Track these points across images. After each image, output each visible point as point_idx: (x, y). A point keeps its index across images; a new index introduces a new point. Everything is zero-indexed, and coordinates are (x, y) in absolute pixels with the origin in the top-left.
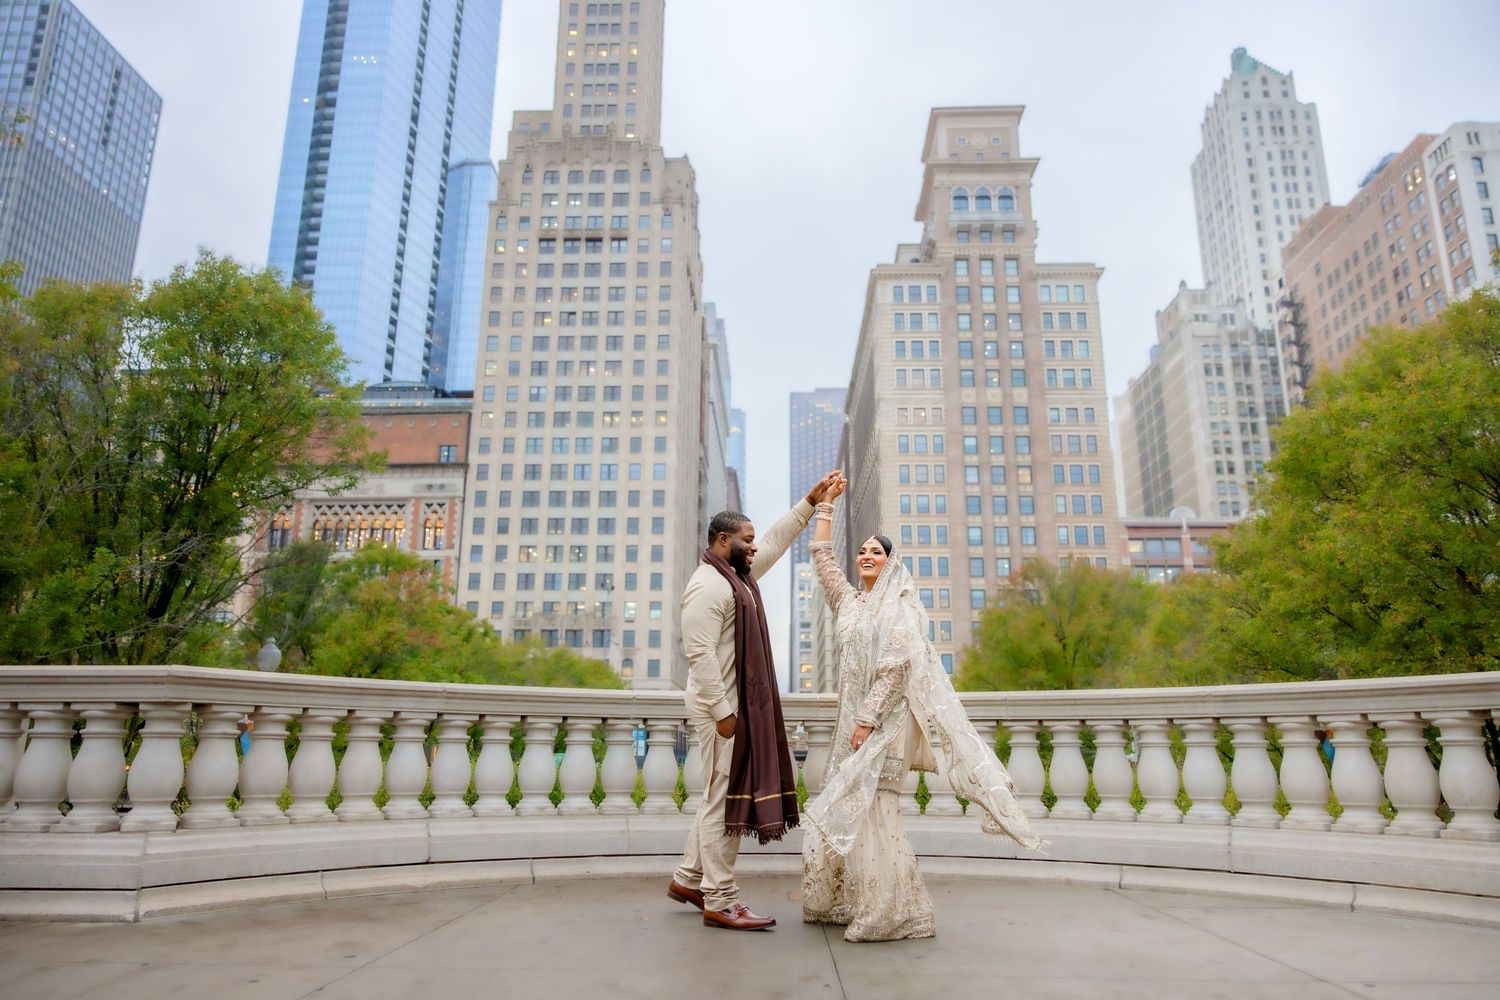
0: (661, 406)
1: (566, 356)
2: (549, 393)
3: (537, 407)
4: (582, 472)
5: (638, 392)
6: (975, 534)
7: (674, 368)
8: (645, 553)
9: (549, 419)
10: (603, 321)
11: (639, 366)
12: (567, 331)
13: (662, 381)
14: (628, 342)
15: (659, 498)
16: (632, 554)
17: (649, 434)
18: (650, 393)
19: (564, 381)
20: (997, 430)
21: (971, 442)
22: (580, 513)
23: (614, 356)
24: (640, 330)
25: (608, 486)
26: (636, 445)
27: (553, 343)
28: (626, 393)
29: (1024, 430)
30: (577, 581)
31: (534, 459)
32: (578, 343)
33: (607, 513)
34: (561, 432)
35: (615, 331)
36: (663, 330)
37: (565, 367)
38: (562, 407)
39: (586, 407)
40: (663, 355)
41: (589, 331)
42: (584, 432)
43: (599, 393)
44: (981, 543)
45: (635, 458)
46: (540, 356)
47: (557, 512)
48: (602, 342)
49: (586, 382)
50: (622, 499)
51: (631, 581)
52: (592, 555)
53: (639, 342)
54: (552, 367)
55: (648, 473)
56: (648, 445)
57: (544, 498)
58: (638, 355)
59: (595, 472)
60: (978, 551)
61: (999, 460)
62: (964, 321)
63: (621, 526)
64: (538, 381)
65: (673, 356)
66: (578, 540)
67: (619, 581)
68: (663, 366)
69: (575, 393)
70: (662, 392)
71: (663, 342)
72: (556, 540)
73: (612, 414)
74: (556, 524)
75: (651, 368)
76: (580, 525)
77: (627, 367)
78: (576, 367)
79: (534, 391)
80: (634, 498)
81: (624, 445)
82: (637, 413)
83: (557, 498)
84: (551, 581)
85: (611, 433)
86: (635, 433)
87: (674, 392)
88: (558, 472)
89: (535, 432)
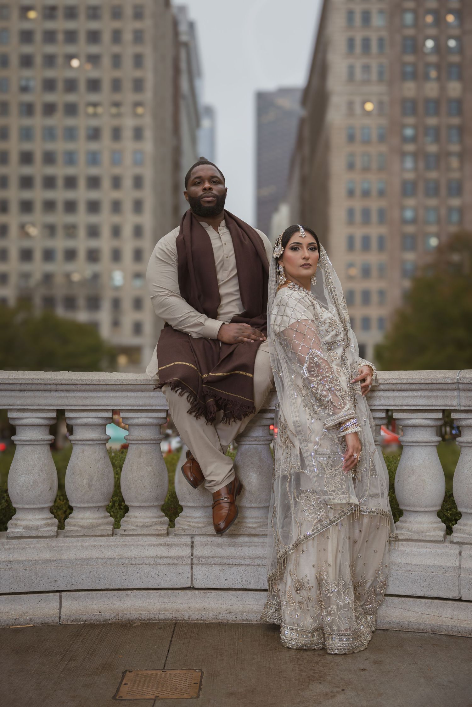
0: (138, 97)
1: (50, 49)
2: (36, 84)
3: (27, 98)
4: (71, 159)
5: (116, 85)
6: (409, 214)
7: (149, 62)
8: (127, 231)
9: (38, 109)
10: (82, 16)
11: (117, 60)
12: (50, 25)
13: (138, 74)
14: (106, 37)
15: (138, 182)
16: (116, 231)
17: (128, 123)
18: (127, 85)
19: (50, 74)
20: (432, 121)
21: (409, 132)
22: (70, 195)
23: (94, 49)
24: (117, 25)
25: (94, 171)
26: (117, 134)
27: (38, 37)
28: (106, 86)
29: (456, 121)
30: (71, 255)
31: (27, 146)
32: (60, 37)
33: (94, 195)
34: (50, 122)
35: (94, 25)
36: (138, 25)
37: (50, 60)
38: (50, 98)
39: (71, 98)
40: (138, 49)
41: (71, 25)
42: (70, 122)
43: (82, 86)
44: (414, 221)
45: (117, 146)
46: (27, 49)
47: (50, 195)
48: (82, 37)
49: (69, 74)
50: (106, 183)
51: (116, 256)
52: (82, 232)
53: (117, 36)
54: (38, 60)
55: (128, 159)
56: (128, 134)
57: (38, 182)
58: (116, 49)
59: (82, 158)
60: (410, 229)
61: (433, 148)
62: (409, 18)
63: (106, 207)
64: (27, 73)
65: (147, 51)
66: (70, 219)
67: (106, 254)
68: (138, 60)
69: (60, 86)
70: (138, 85)
71: (138, 37)
72: (50, 219)
73: (95, 105)
74: (50, 206)
75: (128, 62)
76: (71, 207)
77: (106, 61)
78: (60, 60)
79: (23, 83)
80: (117, 182)
81: (106, 135)
82: (117, 105)
83: (49, 182)
84: (48, 255)
85: (94, 123)
86: (115, 122)
87: (149, 84)
88: (49, 158)
89: (27, 122)
